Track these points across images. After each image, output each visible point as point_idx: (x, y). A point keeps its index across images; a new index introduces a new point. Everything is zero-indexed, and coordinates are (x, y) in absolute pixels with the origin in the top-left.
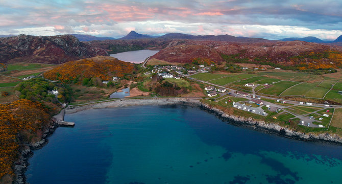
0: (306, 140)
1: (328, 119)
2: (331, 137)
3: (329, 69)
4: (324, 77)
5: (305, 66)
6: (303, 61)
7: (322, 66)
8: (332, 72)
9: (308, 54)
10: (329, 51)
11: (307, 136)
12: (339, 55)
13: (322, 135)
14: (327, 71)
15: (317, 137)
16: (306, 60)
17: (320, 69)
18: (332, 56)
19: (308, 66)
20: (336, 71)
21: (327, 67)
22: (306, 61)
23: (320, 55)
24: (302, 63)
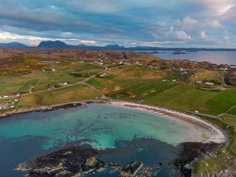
0: (4, 117)
1: (18, 102)
2: (19, 111)
3: (26, 71)
4: (21, 78)
5: (6, 71)
6: (4, 67)
7: (21, 69)
8: (28, 73)
9: (7, 61)
10: (25, 57)
11: (4, 115)
12: (33, 60)
13: (14, 111)
14: (24, 73)
15: (11, 113)
16: (6, 65)
17: (19, 72)
18: (27, 61)
19: (8, 70)
20: (31, 72)
21: (25, 70)
22: (6, 67)
23: (18, 61)
24: (3, 69)
